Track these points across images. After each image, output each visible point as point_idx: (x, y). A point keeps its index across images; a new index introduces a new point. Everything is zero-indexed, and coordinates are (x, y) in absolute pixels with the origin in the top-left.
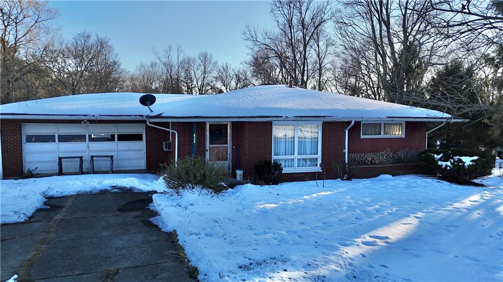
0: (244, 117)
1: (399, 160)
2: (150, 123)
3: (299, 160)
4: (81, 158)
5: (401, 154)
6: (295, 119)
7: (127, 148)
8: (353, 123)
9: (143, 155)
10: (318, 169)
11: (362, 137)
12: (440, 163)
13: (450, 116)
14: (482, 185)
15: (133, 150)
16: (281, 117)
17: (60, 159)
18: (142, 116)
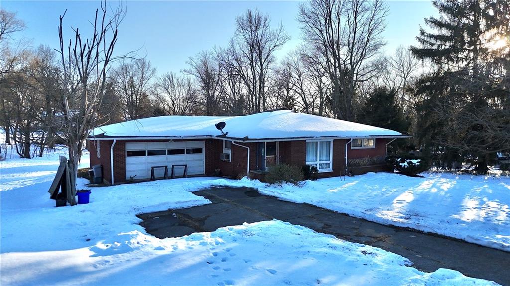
0: (293, 138)
1: (374, 163)
2: (234, 142)
3: (320, 164)
4: (166, 167)
5: (375, 159)
6: (321, 138)
7: (192, 159)
8: (352, 139)
9: (203, 163)
10: (330, 169)
11: (352, 148)
12: (401, 164)
13: (401, 134)
14: (423, 177)
15: (196, 160)
16: (313, 137)
17: (153, 168)
18: (211, 136)
